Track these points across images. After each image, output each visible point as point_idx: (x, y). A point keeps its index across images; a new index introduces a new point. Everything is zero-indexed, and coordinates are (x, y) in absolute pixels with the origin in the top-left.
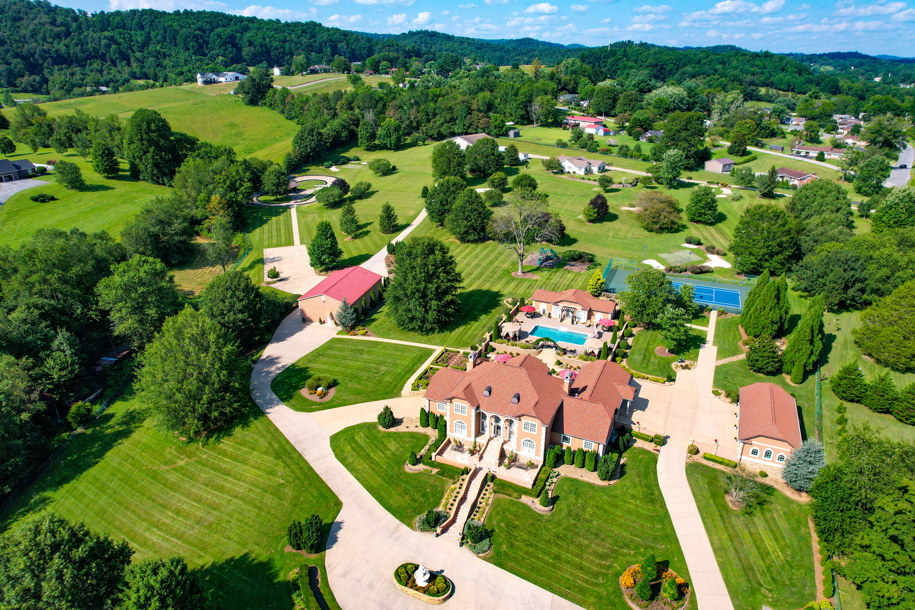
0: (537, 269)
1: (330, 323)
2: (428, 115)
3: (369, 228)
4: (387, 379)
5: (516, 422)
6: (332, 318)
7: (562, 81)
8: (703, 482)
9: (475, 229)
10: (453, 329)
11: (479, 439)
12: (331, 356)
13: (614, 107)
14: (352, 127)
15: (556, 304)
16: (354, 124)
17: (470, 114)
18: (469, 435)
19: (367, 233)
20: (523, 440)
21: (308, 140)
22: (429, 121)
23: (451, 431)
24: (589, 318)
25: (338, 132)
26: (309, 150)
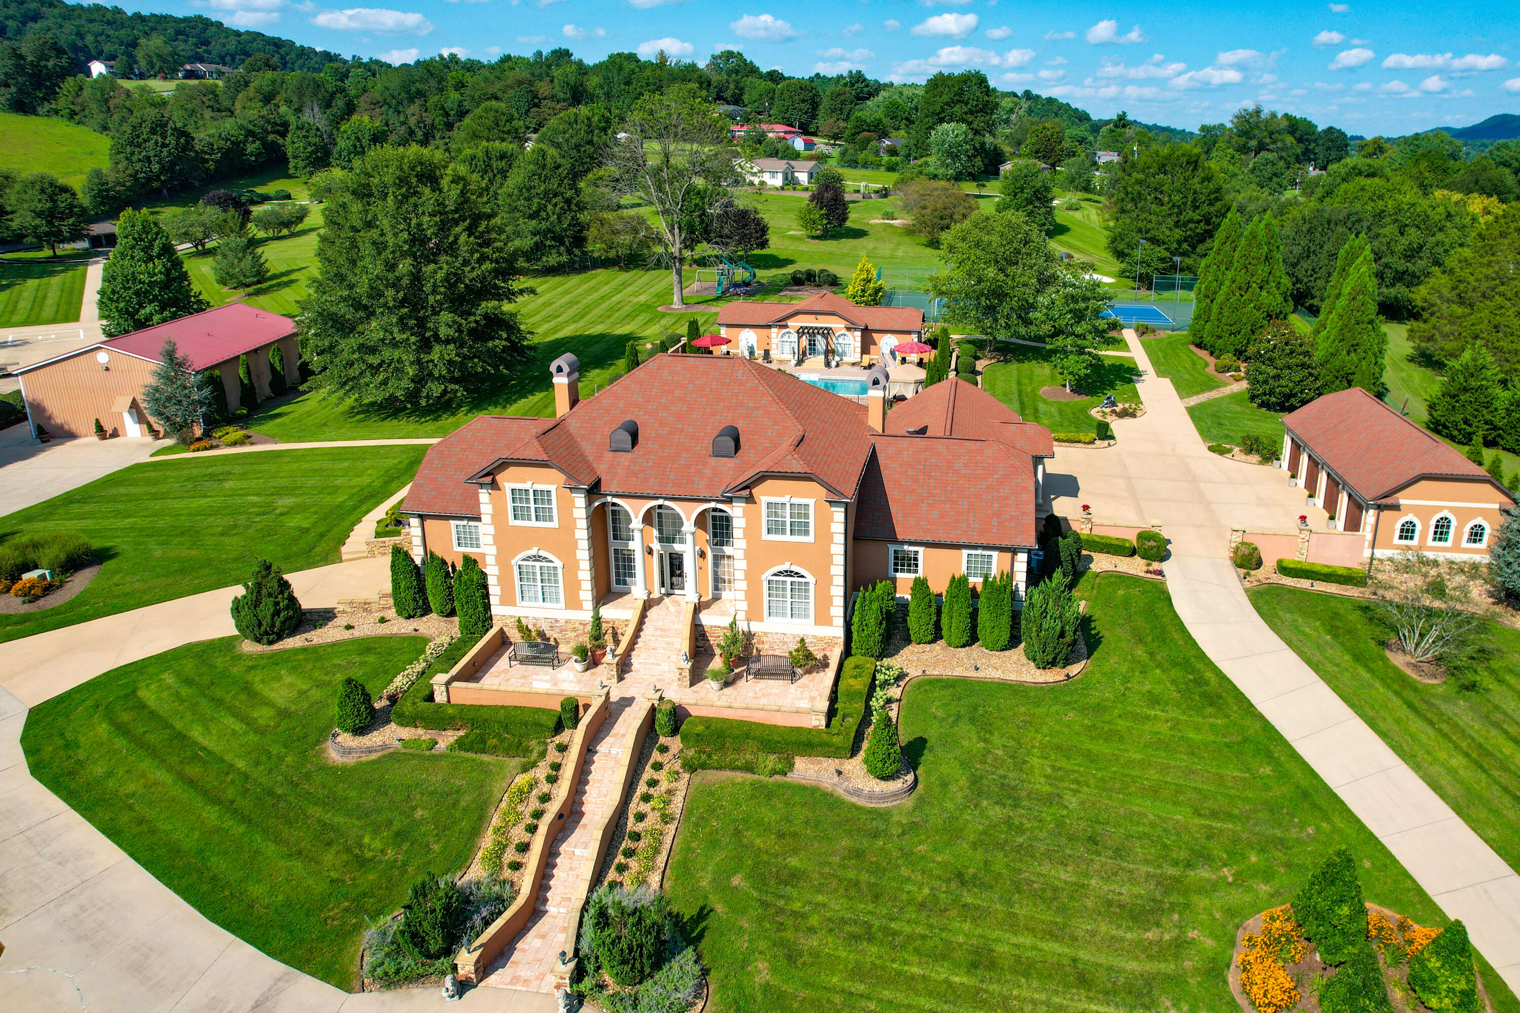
0: (718, 299)
1: (133, 430)
2: (447, 115)
3: (293, 276)
4: (297, 521)
5: (736, 511)
6: (141, 419)
7: (714, 84)
8: (1313, 629)
9: (560, 240)
10: (509, 401)
11: (609, 612)
12: (114, 500)
13: (814, 116)
14: (271, 137)
15: (781, 323)
16: (277, 132)
17: (537, 106)
18: (573, 603)
19: (292, 282)
20: (767, 575)
21: (151, 144)
22: (449, 126)
23: (508, 600)
24: (865, 350)
25: (236, 144)
26: (156, 167)
